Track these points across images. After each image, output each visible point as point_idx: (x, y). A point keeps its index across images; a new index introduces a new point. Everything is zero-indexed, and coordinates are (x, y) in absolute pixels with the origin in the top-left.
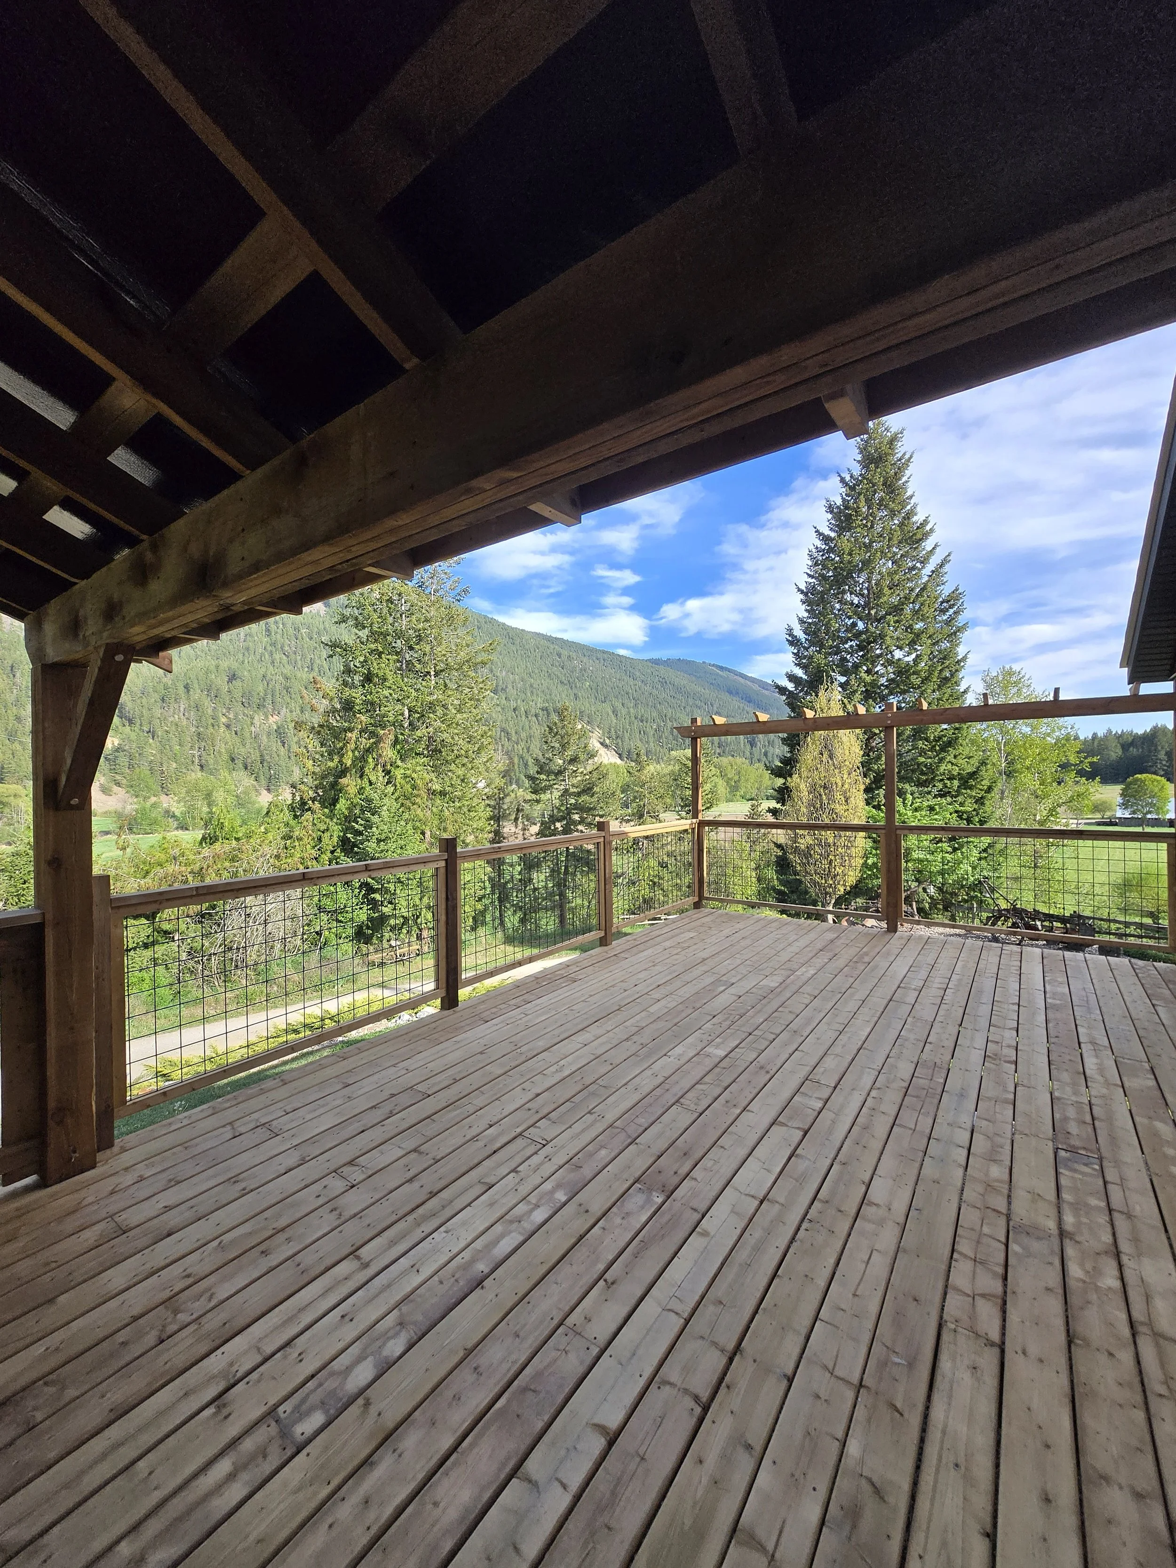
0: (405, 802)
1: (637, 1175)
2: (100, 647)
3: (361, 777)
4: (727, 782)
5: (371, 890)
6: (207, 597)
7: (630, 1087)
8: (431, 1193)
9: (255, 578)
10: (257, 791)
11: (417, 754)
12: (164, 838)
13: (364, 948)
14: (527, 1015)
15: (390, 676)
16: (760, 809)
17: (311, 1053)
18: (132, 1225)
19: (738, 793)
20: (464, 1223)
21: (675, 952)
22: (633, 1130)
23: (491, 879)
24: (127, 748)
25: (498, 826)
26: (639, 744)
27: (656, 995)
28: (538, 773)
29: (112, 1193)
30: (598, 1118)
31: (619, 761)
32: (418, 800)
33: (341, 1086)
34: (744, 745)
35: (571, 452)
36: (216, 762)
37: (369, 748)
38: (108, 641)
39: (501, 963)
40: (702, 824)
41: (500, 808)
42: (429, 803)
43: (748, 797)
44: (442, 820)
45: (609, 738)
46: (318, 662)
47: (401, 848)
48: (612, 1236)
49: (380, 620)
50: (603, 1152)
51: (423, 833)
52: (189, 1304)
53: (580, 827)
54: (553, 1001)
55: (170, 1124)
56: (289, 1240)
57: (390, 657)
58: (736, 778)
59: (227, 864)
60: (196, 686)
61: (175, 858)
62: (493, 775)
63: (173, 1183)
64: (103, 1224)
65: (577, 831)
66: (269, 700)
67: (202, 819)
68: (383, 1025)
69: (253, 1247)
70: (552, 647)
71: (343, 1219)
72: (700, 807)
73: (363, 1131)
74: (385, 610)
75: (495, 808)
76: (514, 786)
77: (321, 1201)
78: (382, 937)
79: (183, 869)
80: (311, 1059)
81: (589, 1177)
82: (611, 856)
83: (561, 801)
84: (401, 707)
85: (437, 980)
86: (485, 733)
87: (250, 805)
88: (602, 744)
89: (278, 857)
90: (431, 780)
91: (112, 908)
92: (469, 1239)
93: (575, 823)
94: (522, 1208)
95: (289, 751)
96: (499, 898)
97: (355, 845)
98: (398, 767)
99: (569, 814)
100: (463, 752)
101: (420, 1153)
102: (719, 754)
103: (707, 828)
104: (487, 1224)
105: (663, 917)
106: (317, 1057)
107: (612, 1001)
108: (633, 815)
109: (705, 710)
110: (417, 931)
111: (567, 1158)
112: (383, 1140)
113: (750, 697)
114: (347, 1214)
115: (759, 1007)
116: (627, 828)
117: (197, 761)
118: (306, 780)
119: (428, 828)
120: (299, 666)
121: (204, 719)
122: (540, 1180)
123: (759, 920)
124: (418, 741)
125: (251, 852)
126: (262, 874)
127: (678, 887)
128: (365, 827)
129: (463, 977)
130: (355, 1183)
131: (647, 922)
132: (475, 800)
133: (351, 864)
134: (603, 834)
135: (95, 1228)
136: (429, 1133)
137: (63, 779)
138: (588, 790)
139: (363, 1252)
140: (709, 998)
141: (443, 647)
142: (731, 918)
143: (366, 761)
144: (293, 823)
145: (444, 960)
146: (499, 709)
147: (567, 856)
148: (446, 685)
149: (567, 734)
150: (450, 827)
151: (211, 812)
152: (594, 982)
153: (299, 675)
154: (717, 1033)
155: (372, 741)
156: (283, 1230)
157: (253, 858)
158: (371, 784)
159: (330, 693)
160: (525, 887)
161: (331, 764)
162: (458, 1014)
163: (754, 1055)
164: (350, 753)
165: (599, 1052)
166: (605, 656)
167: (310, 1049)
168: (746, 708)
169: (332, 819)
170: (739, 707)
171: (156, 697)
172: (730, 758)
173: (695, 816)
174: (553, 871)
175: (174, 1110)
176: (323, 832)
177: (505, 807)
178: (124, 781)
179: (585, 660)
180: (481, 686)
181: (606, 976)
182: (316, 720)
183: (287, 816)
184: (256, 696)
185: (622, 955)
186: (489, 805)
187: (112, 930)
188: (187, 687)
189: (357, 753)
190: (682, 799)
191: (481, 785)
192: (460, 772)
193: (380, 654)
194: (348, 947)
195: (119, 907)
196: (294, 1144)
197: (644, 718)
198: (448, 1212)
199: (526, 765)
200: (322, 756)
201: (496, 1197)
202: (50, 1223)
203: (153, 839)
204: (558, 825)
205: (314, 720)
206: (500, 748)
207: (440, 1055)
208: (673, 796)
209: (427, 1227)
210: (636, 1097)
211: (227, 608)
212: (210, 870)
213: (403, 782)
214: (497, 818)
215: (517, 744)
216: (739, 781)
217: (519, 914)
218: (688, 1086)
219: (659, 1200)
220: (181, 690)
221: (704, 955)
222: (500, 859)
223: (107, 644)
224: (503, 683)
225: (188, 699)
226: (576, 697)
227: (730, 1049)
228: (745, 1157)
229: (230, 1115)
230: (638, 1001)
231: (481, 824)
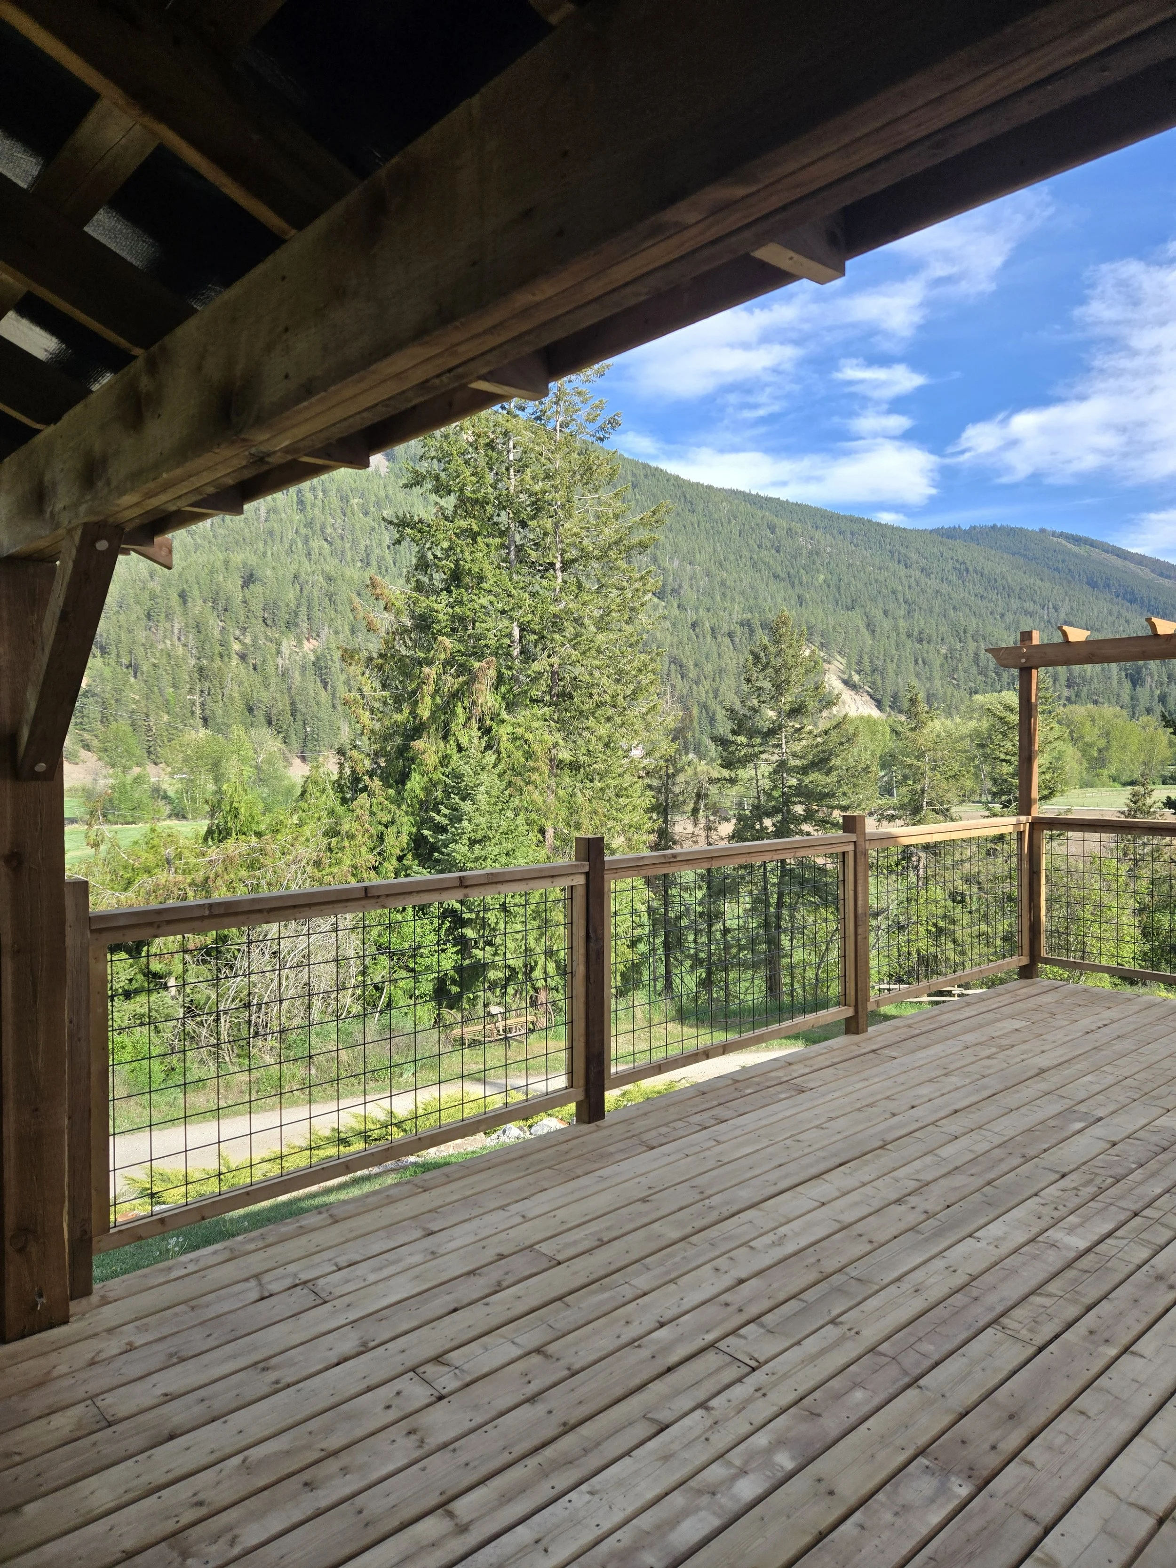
0: (514, 779)
1: (922, 1440)
2: (75, 528)
3: (445, 738)
4: (1084, 752)
5: (459, 921)
6: (233, 443)
7: (906, 1285)
8: (565, 1424)
9: (306, 408)
10: (286, 759)
11: (534, 701)
12: (153, 830)
13: (451, 1015)
14: (719, 1142)
15: (489, 571)
16: (1149, 801)
17: (368, 1178)
18: (120, 1415)
19: (1105, 772)
20: (620, 1483)
21: (988, 1052)
22: (912, 1362)
23: (651, 911)
24: (98, 690)
25: (666, 821)
26: (914, 682)
27: (952, 1126)
28: (734, 732)
29: (92, 1363)
30: (848, 1334)
31: (875, 713)
32: (535, 777)
33: (419, 1233)
34: (1120, 682)
35: (846, 139)
36: (226, 713)
37: (458, 691)
38: (86, 520)
39: (674, 1051)
40: (1038, 825)
41: (668, 791)
42: (552, 782)
43: (1124, 778)
44: (573, 810)
45: (859, 672)
46: (377, 551)
47: (507, 854)
48: (877, 1541)
49: (474, 479)
50: (858, 1395)
51: (542, 831)
52: (203, 1545)
53: (806, 827)
54: (764, 1122)
55: (170, 1269)
56: (345, 1471)
57: (490, 540)
58: (1102, 743)
59: (243, 873)
60: (196, 593)
61: (168, 861)
62: (656, 736)
63: (175, 1360)
64: (79, 1409)
65: (801, 833)
66: (303, 615)
67: (207, 802)
68: (477, 1143)
69: (293, 1474)
70: (760, 514)
71: (427, 1448)
72: (1035, 794)
73: (455, 1310)
74: (482, 462)
75: (660, 792)
76: (691, 756)
77: (392, 1415)
78: (476, 998)
79: (180, 878)
80: (367, 1188)
81: (835, 1433)
82: (866, 878)
83: (773, 781)
84: (506, 623)
85: (571, 1073)
86: (646, 666)
87: (276, 783)
88: (846, 683)
89: (318, 864)
90: (556, 745)
91: (92, 931)
92: (630, 1510)
93: (798, 820)
94: (717, 1471)
95: (333, 696)
96: (666, 944)
97: (434, 848)
98: (503, 721)
99: (787, 802)
100: (607, 698)
101: (547, 1356)
102: (1068, 699)
103: (1047, 832)
104: (657, 1491)
105: (956, 991)
106: (375, 1186)
107: (872, 1131)
108: (902, 807)
109: (1042, 618)
110: (531, 992)
111: (792, 1397)
112: (486, 1328)
113: (1132, 593)
114: (433, 1441)
115: (1153, 1165)
116: (894, 828)
117: (198, 711)
118: (358, 743)
119: (550, 822)
120: (349, 558)
121: (207, 646)
122: (746, 1428)
123: (1151, 1006)
124: (535, 679)
125: (278, 855)
126: (294, 888)
127: (986, 939)
128: (450, 820)
129: (613, 1070)
130: (444, 1392)
131: (925, 999)
132: (628, 778)
133: (428, 877)
134: (853, 837)
135: (70, 1412)
136: (561, 1325)
137: (25, 733)
138: (821, 763)
139: (461, 1506)
140: (1053, 1141)
141: (576, 520)
142: (1094, 998)
143: (454, 713)
144: (340, 810)
145: (583, 1039)
146: (668, 624)
147: (782, 876)
148: (580, 586)
149: (784, 665)
150: (586, 822)
151: (219, 791)
152: (836, 1095)
153: (348, 574)
154: (1071, 1205)
155: (461, 679)
156: (335, 1453)
157: (281, 864)
158: (460, 749)
159: (397, 604)
160: (710, 926)
161: (399, 717)
162: (606, 1132)
163: (1145, 1254)
164: (428, 700)
165: (848, 1218)
166: (855, 527)
167: (365, 1172)
168: (1124, 613)
169: (399, 806)
170: (1110, 613)
171: (139, 611)
172: (1090, 706)
173: (1025, 807)
174: (756, 901)
175: (168, 1250)
176: (386, 827)
177: (677, 790)
178: (95, 743)
179: (818, 535)
180: (637, 585)
181: (858, 1086)
182: (374, 646)
183: (331, 799)
184: (284, 609)
185: (886, 1052)
186: (650, 787)
187: (92, 961)
188: (183, 596)
189: (438, 700)
190: (995, 781)
191: (637, 753)
192: (603, 730)
193: (474, 536)
194: (425, 1013)
195: (100, 931)
196: (351, 1318)
197: (925, 636)
198: (594, 1461)
199: (712, 720)
200: (385, 703)
201: (675, 1446)
202: (10, 1397)
203: (135, 832)
204: (768, 822)
205: (371, 646)
206: (669, 690)
207: (577, 1195)
208: (976, 776)
209: (562, 1481)
210: (917, 1305)
211: (261, 459)
212: (219, 882)
213: (510, 746)
214: (663, 809)
215: (697, 683)
216: (1107, 749)
217: (702, 972)
218: (1015, 1296)
219: (964, 1491)
220: (175, 600)
221: (1043, 1061)
222: (666, 876)
223: (86, 525)
224: (674, 580)
225: (185, 613)
226: (801, 600)
227: (1096, 1238)
228: (1127, 1436)
229: (256, 1262)
230: (916, 1134)
231: (637, 817)
